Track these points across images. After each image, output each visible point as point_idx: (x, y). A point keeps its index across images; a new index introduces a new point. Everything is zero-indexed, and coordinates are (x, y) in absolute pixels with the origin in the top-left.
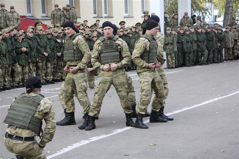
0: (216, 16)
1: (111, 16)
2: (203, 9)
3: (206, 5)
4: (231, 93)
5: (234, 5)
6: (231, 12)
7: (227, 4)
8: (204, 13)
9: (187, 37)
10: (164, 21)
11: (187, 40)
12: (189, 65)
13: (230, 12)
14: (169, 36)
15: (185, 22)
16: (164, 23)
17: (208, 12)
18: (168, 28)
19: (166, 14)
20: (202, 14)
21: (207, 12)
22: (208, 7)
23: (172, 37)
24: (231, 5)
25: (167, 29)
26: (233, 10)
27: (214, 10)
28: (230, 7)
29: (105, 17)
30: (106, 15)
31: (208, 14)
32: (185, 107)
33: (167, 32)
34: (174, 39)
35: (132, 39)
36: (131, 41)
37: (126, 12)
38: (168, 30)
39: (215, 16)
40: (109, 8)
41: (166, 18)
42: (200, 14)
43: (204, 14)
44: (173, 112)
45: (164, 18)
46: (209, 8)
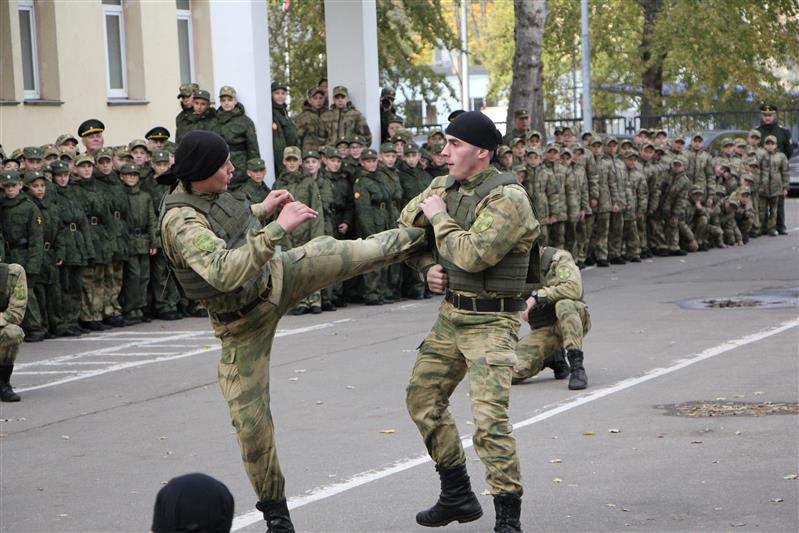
0: (481, 99)
1: (52, 97)
2: (427, 71)
3: (439, 57)
4: (539, 413)
5: (546, 59)
6: (538, 86)
7: (519, 56)
8: (432, 89)
9: (372, 182)
10: (274, 121)
11: (371, 193)
12: (376, 297)
13: (530, 88)
14: (291, 182)
15: (336, 125)
16: (273, 130)
17: (447, 85)
18: (289, 151)
19: (281, 91)
20: (423, 92)
21: (441, 85)
22: (446, 66)
23: (306, 186)
24: (533, 58)
25: (286, 156)
26: (543, 79)
27: (471, 77)
28: (530, 66)
29: (26, 103)
30: (31, 95)
31: (446, 93)
32: (359, 469)
33: (285, 166)
34: (315, 195)
35: (138, 193)
36: (132, 201)
37: (117, 81)
38: (289, 159)
39: (476, 100)
40: (44, 65)
41: (278, 110)
42: (414, 95)
43: (431, 95)
44: (309, 494)
45: (273, 108)
46: (450, 69)
